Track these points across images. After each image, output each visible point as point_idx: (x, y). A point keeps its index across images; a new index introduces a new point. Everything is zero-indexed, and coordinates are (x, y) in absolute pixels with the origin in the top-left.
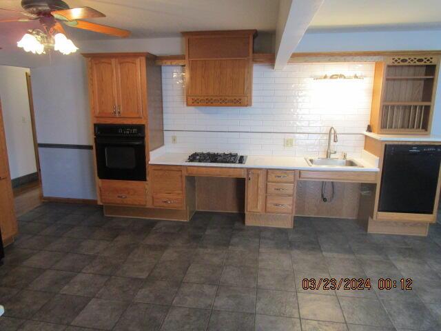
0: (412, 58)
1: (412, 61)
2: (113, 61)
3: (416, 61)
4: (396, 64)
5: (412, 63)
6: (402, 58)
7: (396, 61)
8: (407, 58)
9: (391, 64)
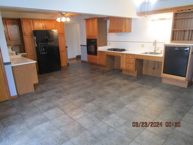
0: (186, 9)
1: (186, 10)
2: (91, 20)
3: (187, 10)
4: (179, 12)
5: (186, 11)
6: (181, 9)
7: (179, 11)
8: (183, 9)
9: (176, 13)
